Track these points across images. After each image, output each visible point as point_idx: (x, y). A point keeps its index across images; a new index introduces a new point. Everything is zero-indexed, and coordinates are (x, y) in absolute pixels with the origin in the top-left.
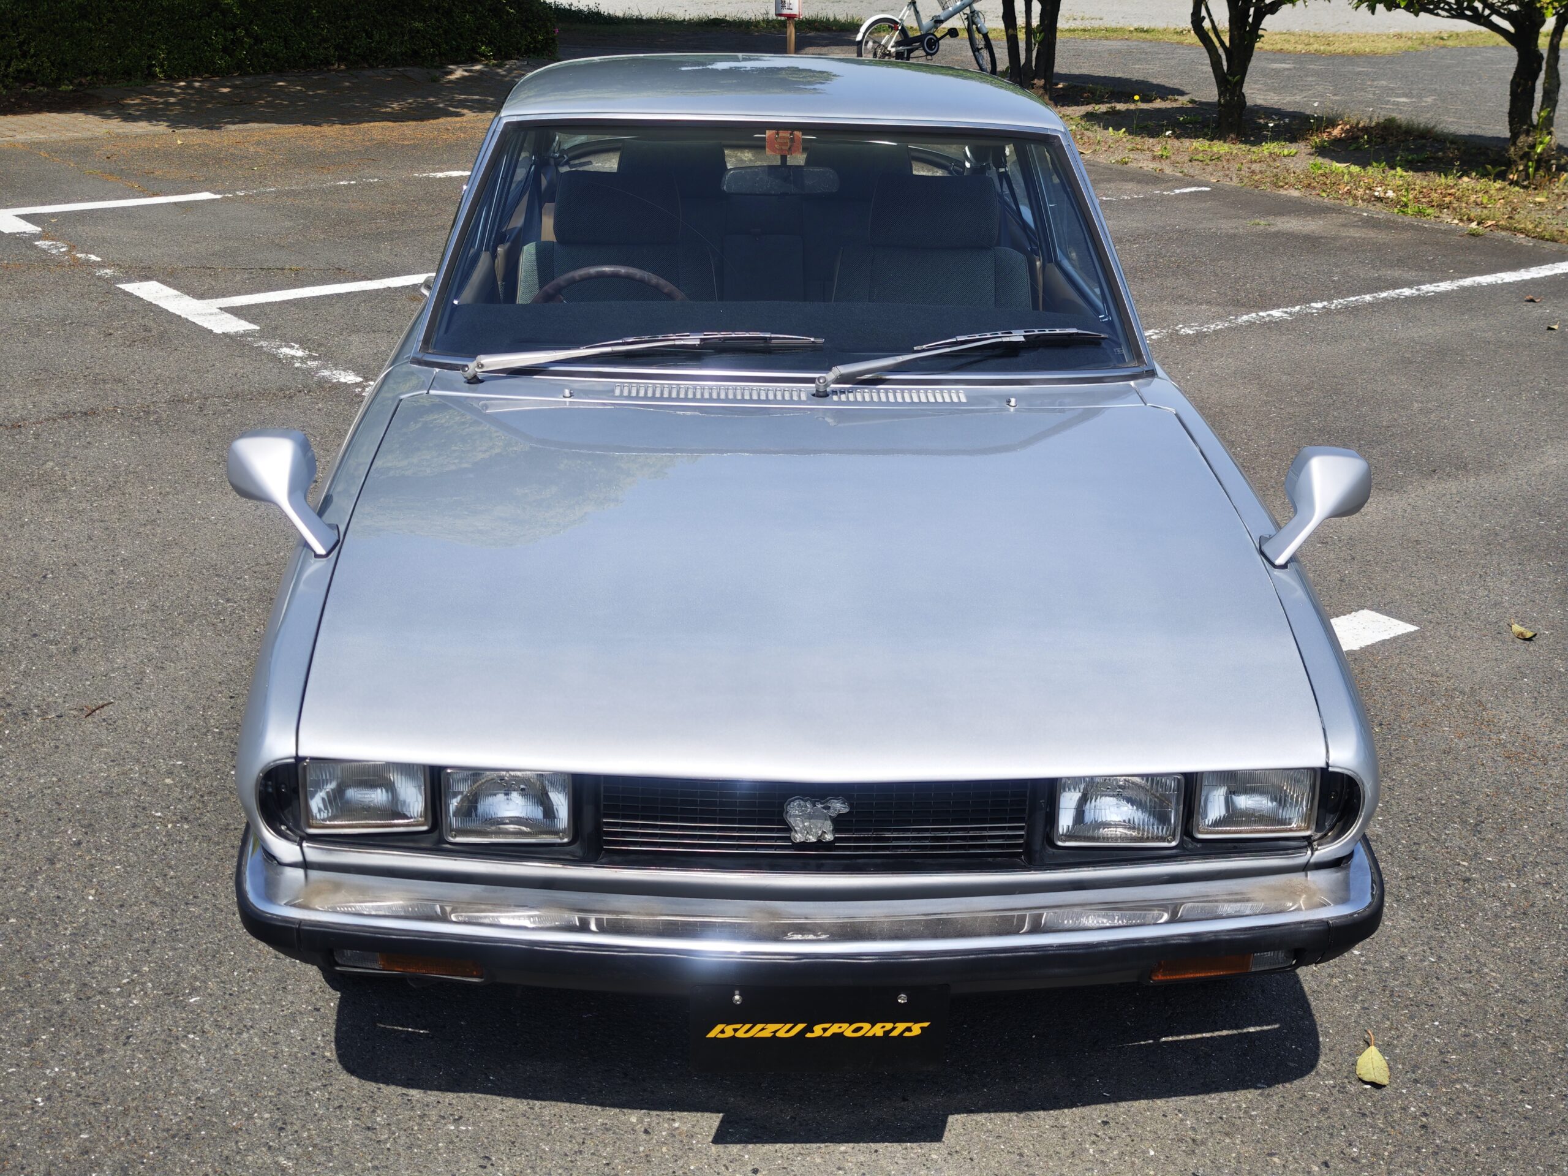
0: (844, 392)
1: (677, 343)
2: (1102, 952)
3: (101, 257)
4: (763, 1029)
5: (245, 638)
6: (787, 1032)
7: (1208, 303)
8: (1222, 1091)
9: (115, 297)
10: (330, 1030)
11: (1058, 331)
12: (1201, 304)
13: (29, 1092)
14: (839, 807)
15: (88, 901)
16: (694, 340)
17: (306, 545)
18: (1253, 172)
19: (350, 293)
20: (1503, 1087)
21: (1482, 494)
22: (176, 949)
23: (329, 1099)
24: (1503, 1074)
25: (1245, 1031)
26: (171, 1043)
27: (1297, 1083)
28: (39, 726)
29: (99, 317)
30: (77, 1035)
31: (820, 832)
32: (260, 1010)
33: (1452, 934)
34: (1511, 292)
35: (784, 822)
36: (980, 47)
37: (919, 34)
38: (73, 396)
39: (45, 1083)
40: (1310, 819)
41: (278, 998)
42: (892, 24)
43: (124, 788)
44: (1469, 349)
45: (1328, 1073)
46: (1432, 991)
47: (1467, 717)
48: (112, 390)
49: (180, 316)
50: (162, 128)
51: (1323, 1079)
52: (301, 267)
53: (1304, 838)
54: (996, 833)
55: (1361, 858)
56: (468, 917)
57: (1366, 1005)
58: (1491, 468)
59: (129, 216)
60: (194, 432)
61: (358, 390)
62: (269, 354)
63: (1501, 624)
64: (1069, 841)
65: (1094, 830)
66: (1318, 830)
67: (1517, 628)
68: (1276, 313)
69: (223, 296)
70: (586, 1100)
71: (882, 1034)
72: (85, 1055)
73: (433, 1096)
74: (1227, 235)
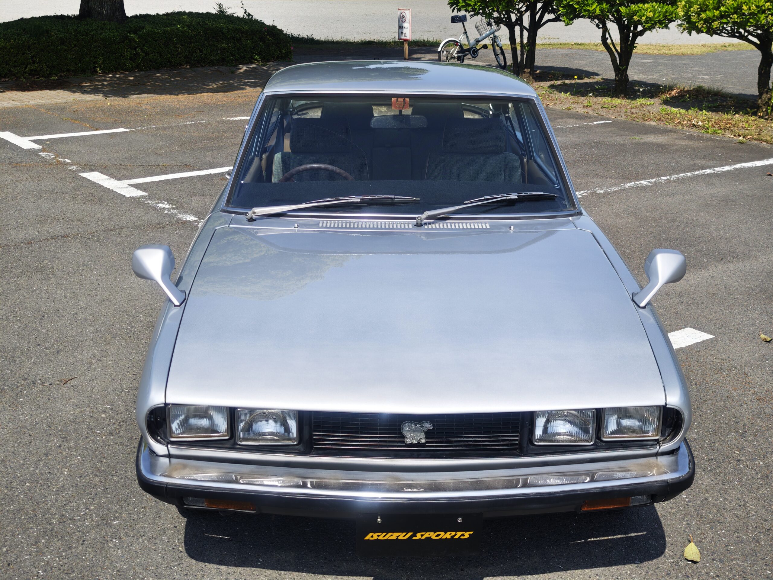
0: (430, 224)
1: (349, 201)
2: (556, 497)
3: (71, 160)
4: (392, 535)
5: (141, 346)
6: (404, 536)
7: (610, 177)
8: (618, 565)
9: (78, 180)
10: (182, 537)
11: (534, 193)
12: (607, 178)
13: (36, 568)
14: (428, 426)
15: (64, 474)
16: (357, 199)
17: (170, 300)
18: (632, 113)
19: (191, 177)
20: (756, 563)
21: (746, 270)
22: (107, 498)
23: (181, 571)
24: (756, 556)
25: (629, 535)
26: (104, 544)
27: (655, 561)
28: (41, 389)
29: (70, 190)
30: (59, 540)
31: (419, 439)
32: (148, 527)
33: (731, 487)
34: (760, 171)
35: (401, 433)
36: (498, 53)
37: (469, 47)
38: (57, 228)
39: (43, 563)
40: (658, 430)
41: (156, 521)
42: (455, 43)
43: (81, 419)
44: (739, 199)
45: (670, 556)
46: (721, 515)
47: (738, 380)
48: (76, 225)
49: (109, 189)
50: (100, 97)
51: (668, 559)
52: (168, 164)
53: (655, 440)
54: (504, 438)
55: (684, 450)
56: (248, 481)
57: (689, 522)
58: (750, 257)
59: (84, 140)
60: (116, 245)
61: (196, 224)
62: (152, 207)
63: (755, 334)
64: (540, 442)
65: (553, 437)
66: (662, 436)
67: (763, 336)
68: (644, 182)
69: (130, 179)
70: (306, 571)
71: (450, 538)
72: (63, 550)
73: (232, 569)
74: (619, 144)
